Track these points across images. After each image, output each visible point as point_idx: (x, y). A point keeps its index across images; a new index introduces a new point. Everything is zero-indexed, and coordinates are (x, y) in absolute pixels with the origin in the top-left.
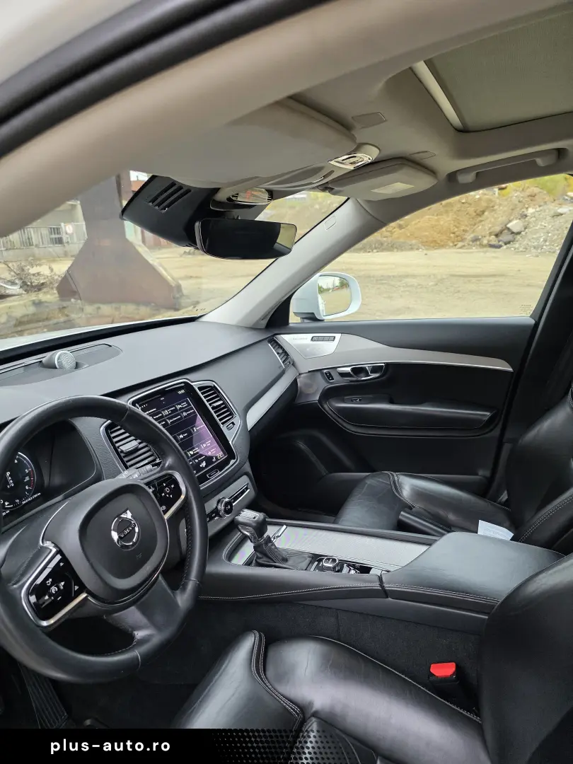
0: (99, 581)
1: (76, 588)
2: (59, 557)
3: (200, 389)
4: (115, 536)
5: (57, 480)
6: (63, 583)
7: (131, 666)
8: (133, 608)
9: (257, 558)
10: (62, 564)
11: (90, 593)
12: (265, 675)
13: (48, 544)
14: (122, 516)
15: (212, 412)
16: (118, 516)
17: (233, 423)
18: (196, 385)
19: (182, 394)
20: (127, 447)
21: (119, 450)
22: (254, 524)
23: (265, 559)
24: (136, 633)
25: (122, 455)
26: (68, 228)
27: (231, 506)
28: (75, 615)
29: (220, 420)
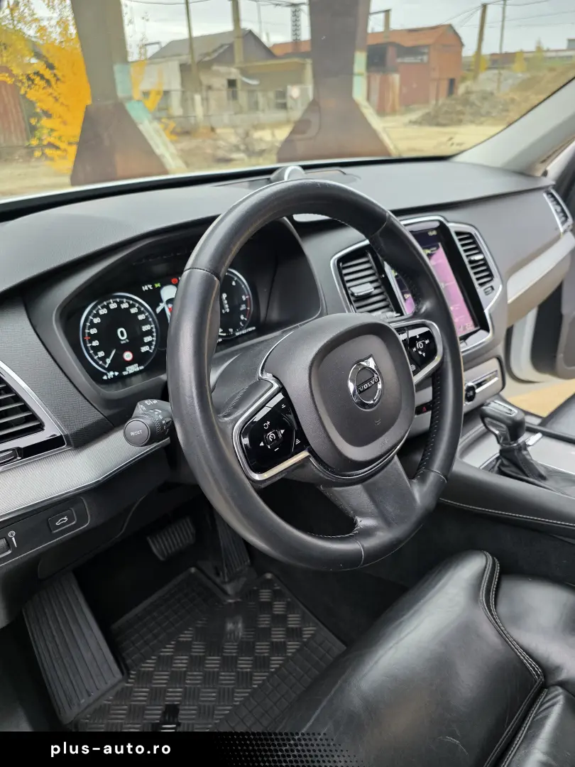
0: (326, 441)
1: (298, 442)
2: (280, 397)
3: (458, 234)
4: (351, 386)
5: (275, 315)
6: (282, 431)
7: (351, 560)
8: (359, 487)
9: (502, 464)
10: (284, 406)
11: (312, 451)
12: (495, 608)
13: (268, 376)
14: (362, 363)
15: (469, 267)
16: (358, 363)
17: (492, 288)
18: (453, 227)
19: (434, 235)
20: (360, 290)
21: (349, 292)
22: (509, 422)
23: (514, 469)
24: (359, 519)
25: (352, 299)
26: (294, 92)
27: (475, 393)
28: (293, 477)
29: (478, 279)
